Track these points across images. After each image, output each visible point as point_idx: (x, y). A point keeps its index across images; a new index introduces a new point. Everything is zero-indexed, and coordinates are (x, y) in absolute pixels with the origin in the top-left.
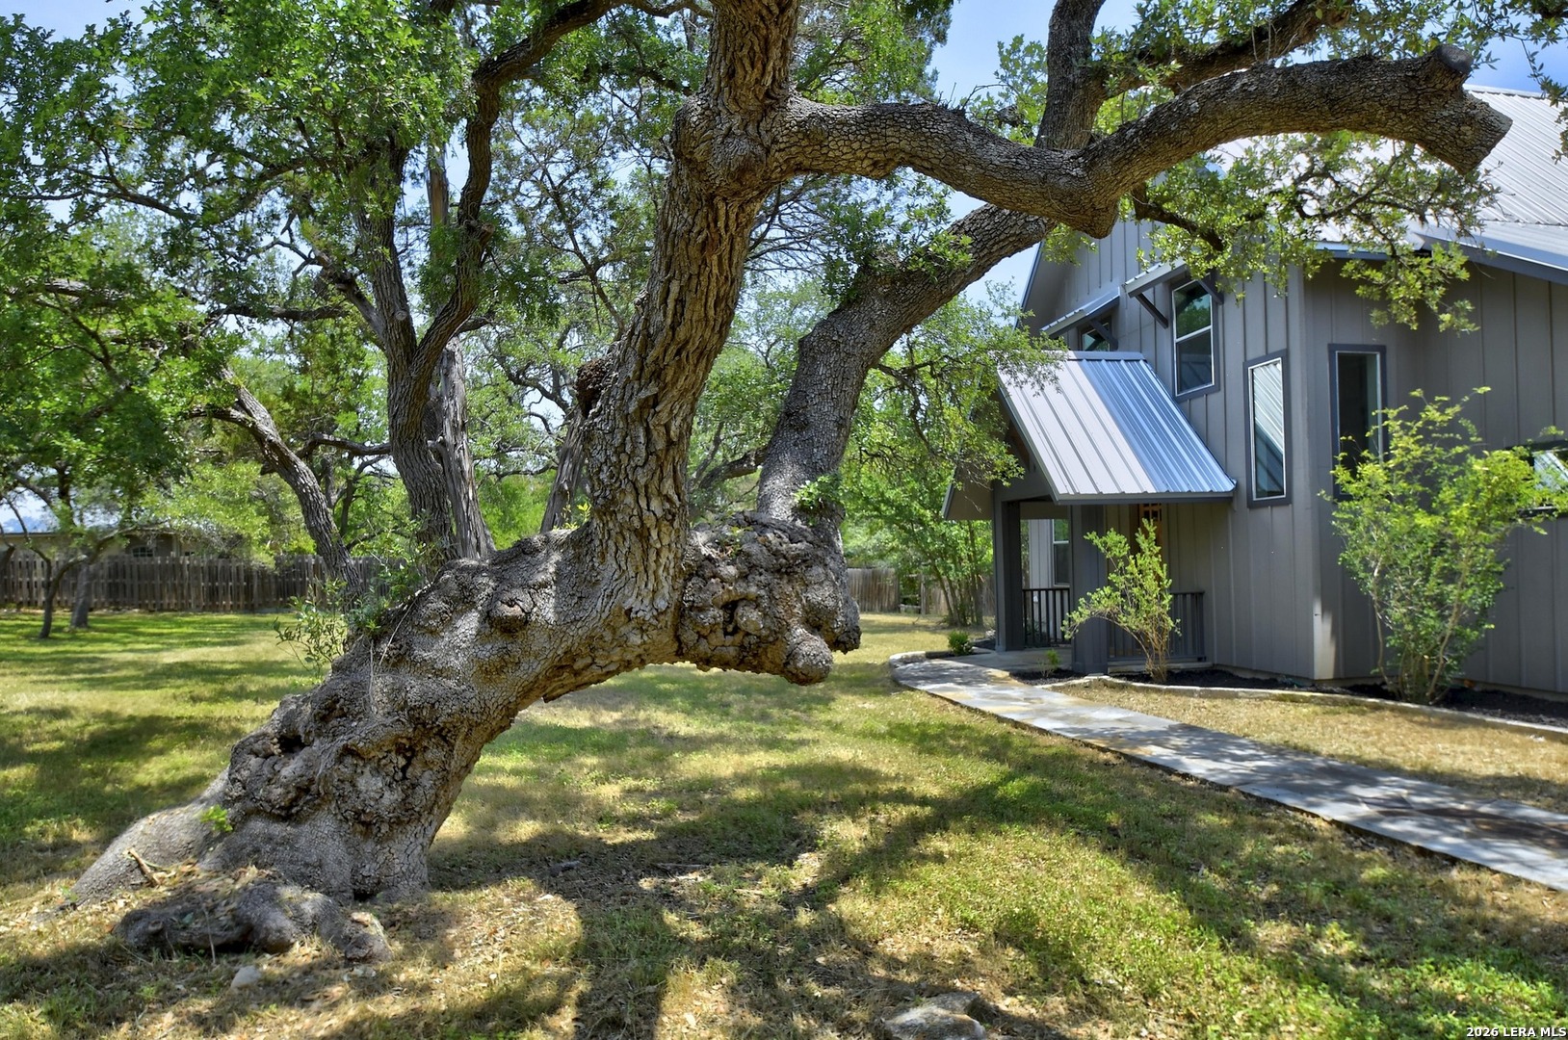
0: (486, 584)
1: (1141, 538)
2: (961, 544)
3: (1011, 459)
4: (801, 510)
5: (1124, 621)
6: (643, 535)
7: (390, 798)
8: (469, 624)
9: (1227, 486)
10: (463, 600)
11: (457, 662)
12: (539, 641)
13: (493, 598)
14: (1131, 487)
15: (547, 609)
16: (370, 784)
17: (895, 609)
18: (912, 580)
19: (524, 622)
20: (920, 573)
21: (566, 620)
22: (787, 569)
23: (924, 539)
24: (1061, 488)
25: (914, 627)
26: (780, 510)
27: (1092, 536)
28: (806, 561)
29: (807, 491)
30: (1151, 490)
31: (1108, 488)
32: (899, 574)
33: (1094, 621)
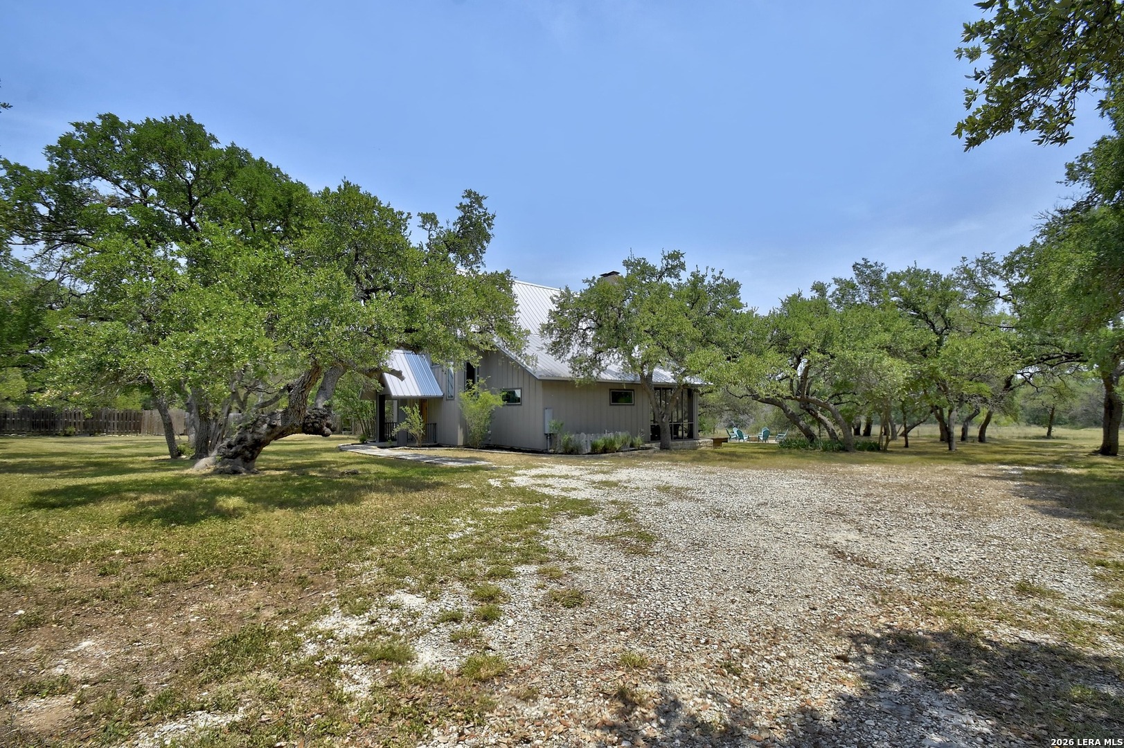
0: (268, 419)
1: (414, 408)
2: (369, 406)
3: (380, 385)
4: (325, 406)
5: (410, 431)
6: (299, 411)
7: (250, 455)
8: (265, 426)
9: (441, 394)
10: (264, 422)
11: (263, 432)
12: (278, 429)
13: (271, 421)
14: (414, 394)
15: (279, 424)
16: (247, 453)
17: (340, 433)
18: (348, 420)
19: (275, 426)
20: (352, 417)
21: (283, 425)
22: (323, 417)
23: (353, 404)
24: (394, 394)
25: (348, 438)
26: (320, 406)
27: (401, 407)
28: (327, 416)
29: (326, 402)
30: (420, 395)
31: (407, 394)
32: (342, 417)
33: (402, 431)
